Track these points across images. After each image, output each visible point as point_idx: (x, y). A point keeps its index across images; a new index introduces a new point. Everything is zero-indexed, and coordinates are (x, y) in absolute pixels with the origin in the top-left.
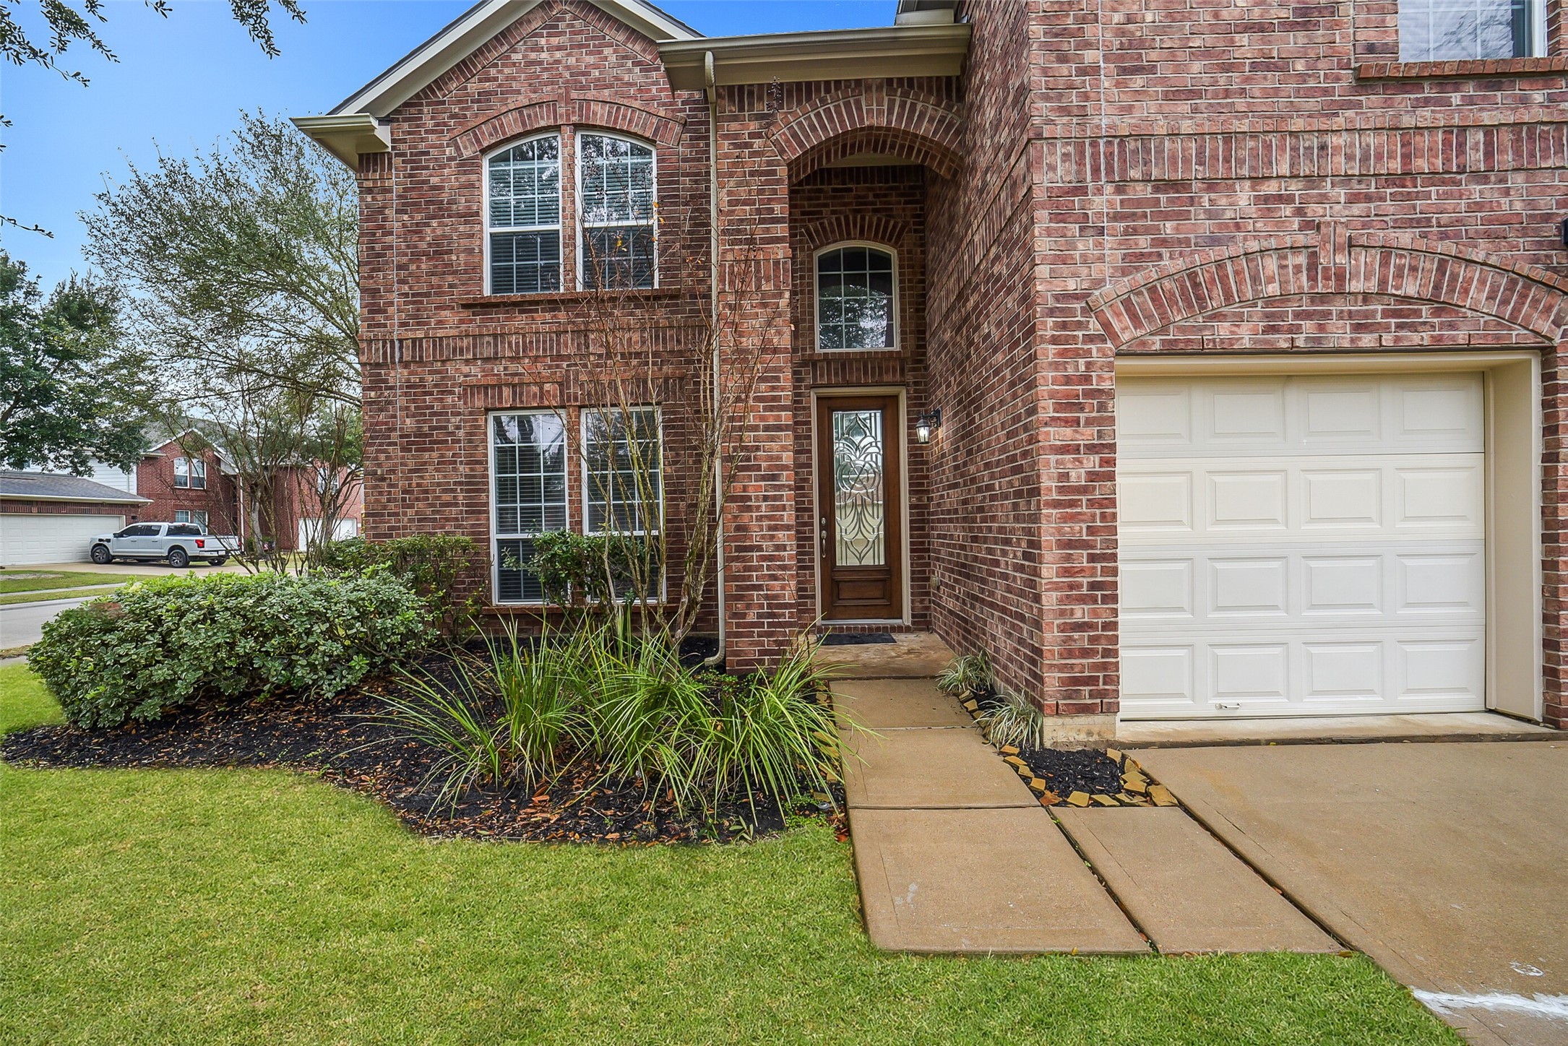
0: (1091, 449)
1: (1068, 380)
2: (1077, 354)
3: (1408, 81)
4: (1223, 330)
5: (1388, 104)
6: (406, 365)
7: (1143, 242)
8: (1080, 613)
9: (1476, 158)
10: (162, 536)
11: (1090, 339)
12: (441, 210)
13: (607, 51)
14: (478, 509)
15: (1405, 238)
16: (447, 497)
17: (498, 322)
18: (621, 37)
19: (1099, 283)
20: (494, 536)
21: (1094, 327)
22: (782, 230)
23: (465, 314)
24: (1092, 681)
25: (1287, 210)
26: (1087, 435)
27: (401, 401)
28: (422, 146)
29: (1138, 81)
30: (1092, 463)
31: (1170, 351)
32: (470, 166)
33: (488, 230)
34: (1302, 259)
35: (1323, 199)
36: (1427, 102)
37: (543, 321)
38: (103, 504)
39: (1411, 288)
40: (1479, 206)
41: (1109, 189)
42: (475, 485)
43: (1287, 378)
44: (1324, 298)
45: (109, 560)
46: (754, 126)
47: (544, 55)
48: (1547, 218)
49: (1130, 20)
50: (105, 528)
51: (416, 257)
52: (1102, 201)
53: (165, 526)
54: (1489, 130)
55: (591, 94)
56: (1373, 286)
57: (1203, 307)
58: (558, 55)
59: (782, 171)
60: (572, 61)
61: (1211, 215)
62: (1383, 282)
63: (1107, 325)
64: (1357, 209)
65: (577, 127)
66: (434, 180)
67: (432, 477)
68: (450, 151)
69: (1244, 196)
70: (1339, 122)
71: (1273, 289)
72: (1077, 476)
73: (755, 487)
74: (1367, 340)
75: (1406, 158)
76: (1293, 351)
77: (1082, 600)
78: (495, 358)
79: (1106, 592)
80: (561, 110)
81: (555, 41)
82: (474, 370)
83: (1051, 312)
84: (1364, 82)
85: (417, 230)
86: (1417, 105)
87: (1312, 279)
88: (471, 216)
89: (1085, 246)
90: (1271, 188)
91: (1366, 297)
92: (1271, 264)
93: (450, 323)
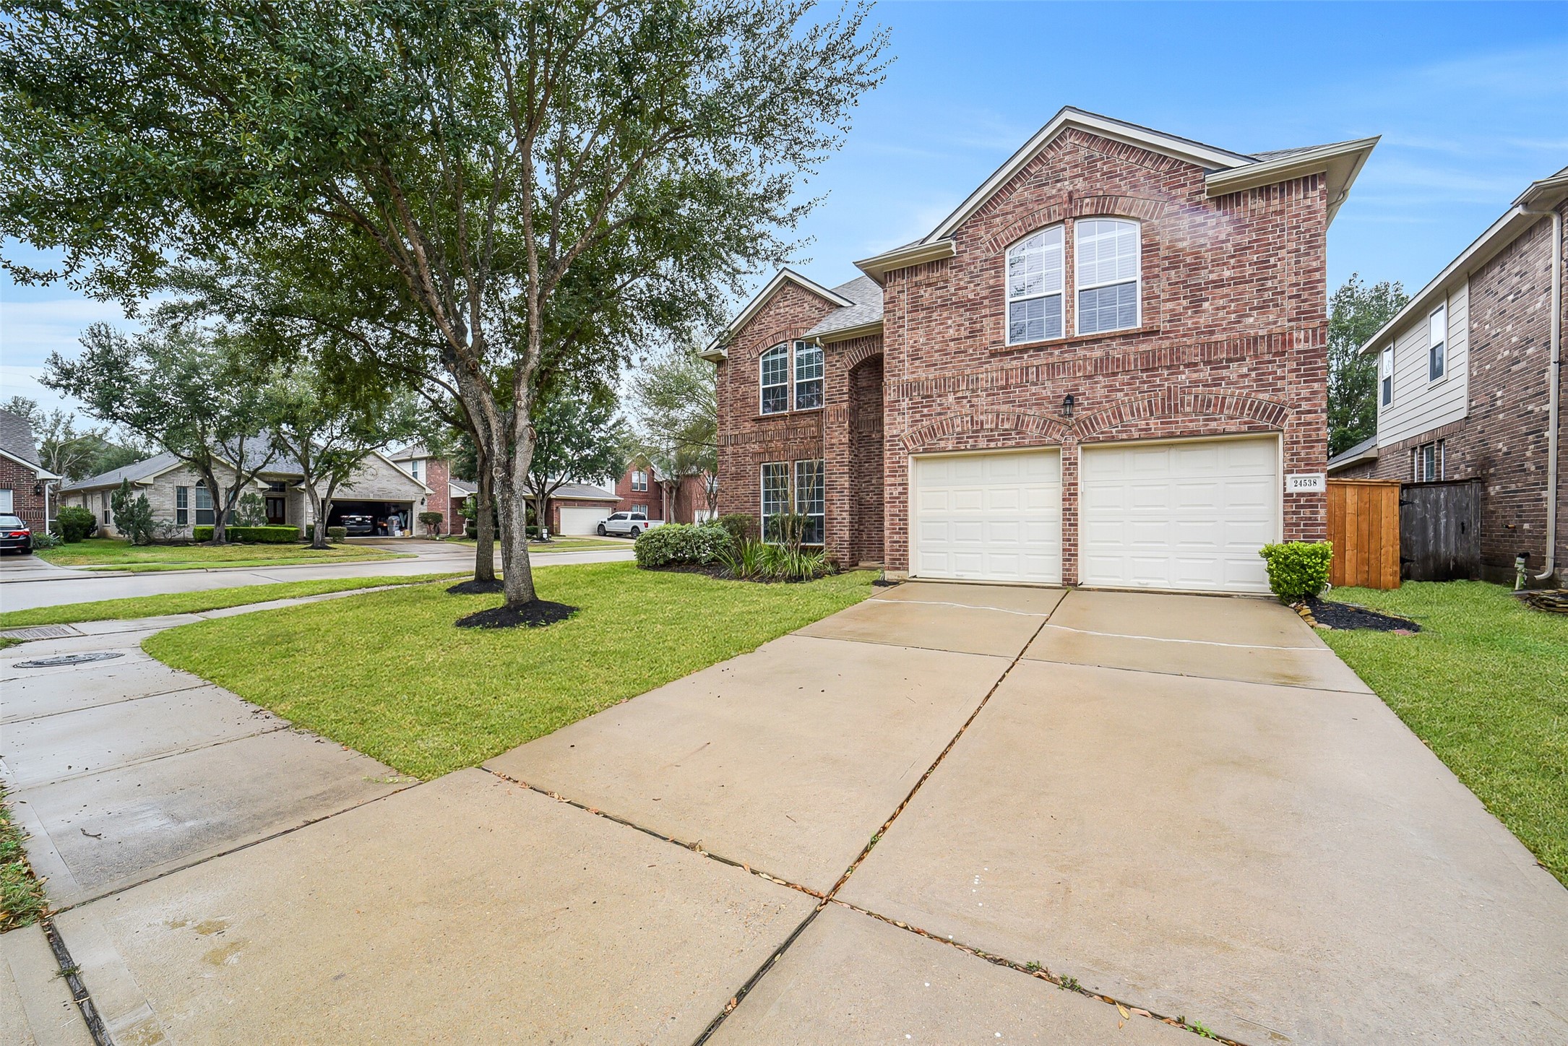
0: (900, 485)
1: (893, 463)
2: (896, 454)
3: (1009, 352)
4: (942, 444)
5: (1001, 361)
6: (732, 445)
7: (918, 416)
8: (896, 538)
9: (1032, 377)
10: (628, 520)
11: (900, 449)
12: (745, 381)
13: (806, 305)
14: (757, 504)
15: (1004, 408)
16: (746, 499)
17: (765, 426)
18: (811, 298)
19: (903, 431)
20: (763, 515)
21: (902, 445)
22: (846, 397)
23: (753, 423)
24: (900, 559)
25: (965, 401)
26: (899, 480)
27: (731, 460)
28: (738, 355)
29: (917, 363)
30: (900, 489)
31: (925, 451)
32: (755, 361)
33: (762, 387)
34: (969, 418)
35: (978, 396)
36: (1015, 358)
37: (783, 424)
38: (602, 501)
39: (1007, 426)
40: (1034, 394)
41: (907, 399)
42: (756, 494)
43: (985, 455)
44: (977, 431)
45: (605, 534)
46: (837, 358)
47: (782, 311)
48: (1060, 396)
49: (915, 342)
50: (602, 515)
51: (736, 401)
52: (905, 404)
53: (630, 514)
54: (1037, 367)
55: (799, 325)
56: (994, 426)
57: (935, 436)
58: (787, 309)
59: (846, 375)
60: (792, 311)
61: (940, 405)
62: (997, 425)
63: (905, 445)
64: (990, 398)
65: (794, 340)
66: (743, 369)
67: (741, 491)
68: (748, 356)
69: (951, 398)
70: (983, 369)
71: (959, 429)
72: (896, 494)
73: (835, 496)
74: (992, 445)
75: (1007, 379)
76: (966, 449)
77: (896, 533)
78: (763, 441)
79: (904, 531)
80: (788, 333)
81: (786, 303)
82: (756, 446)
83: (889, 441)
84: (993, 355)
85: (737, 390)
86: (1011, 359)
87: (972, 424)
88: (755, 383)
89: (899, 419)
90: (960, 394)
91: (992, 430)
92: (958, 421)
93: (748, 427)
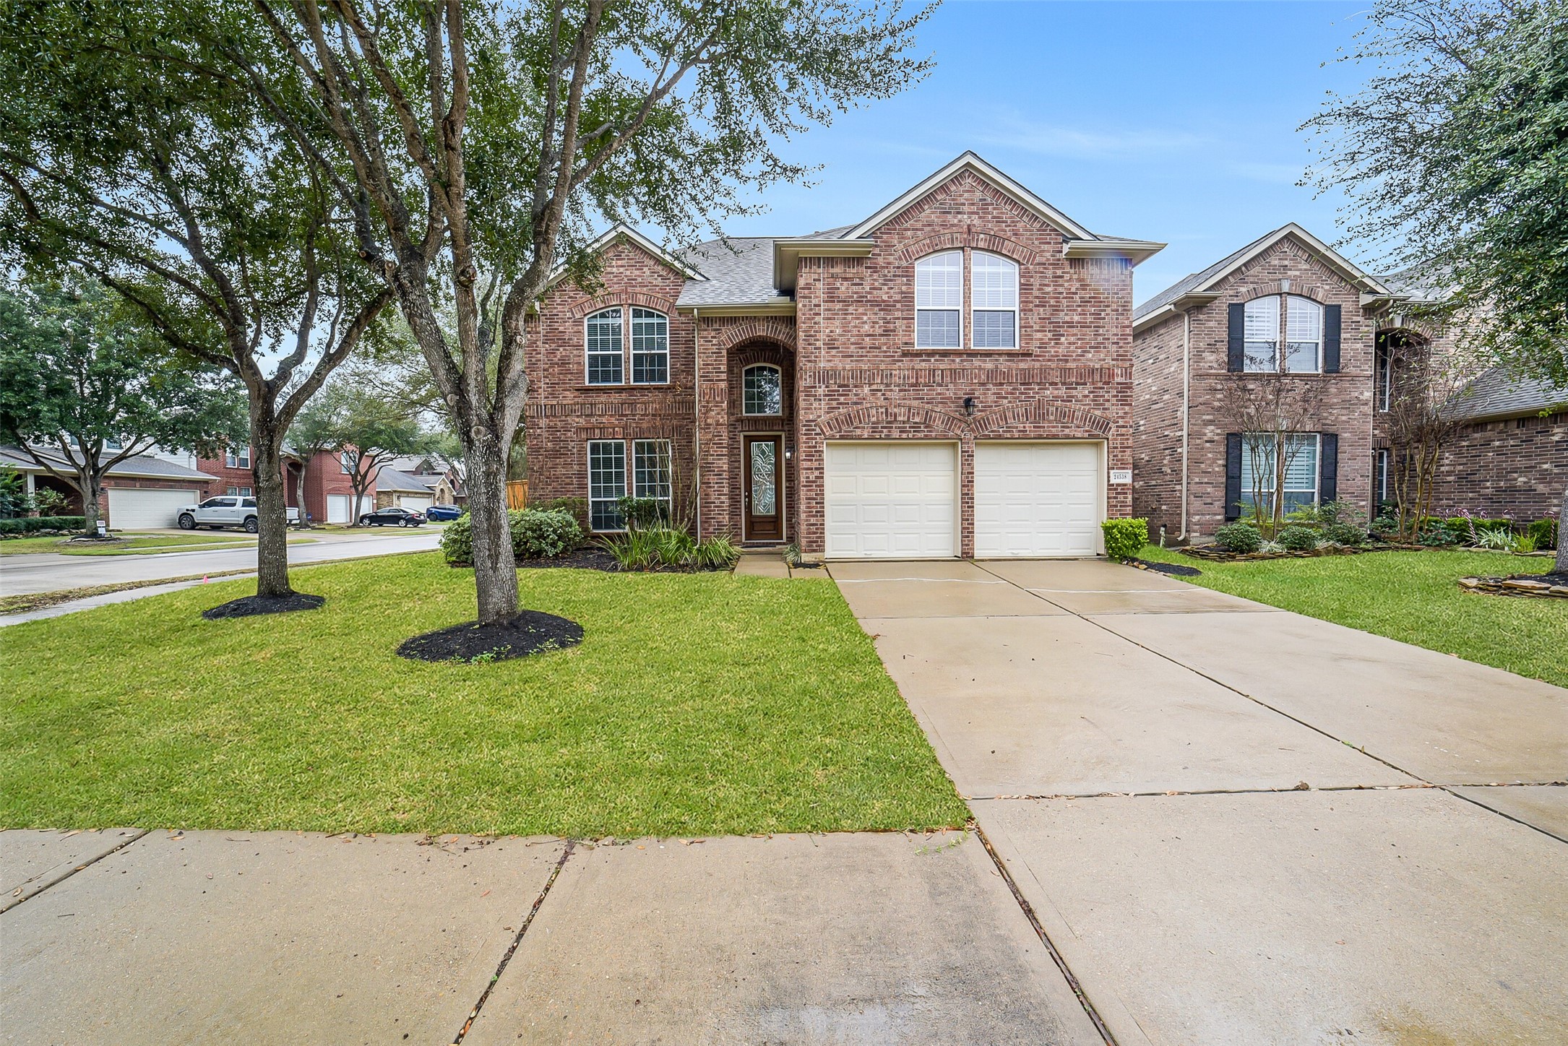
0: (816, 469)
1: (810, 447)
2: (812, 439)
3: (918, 354)
4: (858, 432)
5: (911, 361)
6: (547, 417)
7: (834, 404)
8: (813, 520)
9: (938, 379)
10: (238, 507)
11: (816, 434)
12: (565, 343)
13: (645, 269)
14: (584, 487)
15: (915, 403)
16: (568, 480)
17: (594, 398)
18: (652, 263)
19: (820, 416)
20: (590, 500)
21: (818, 431)
22: (724, 376)
23: (577, 393)
24: (817, 542)
25: (879, 394)
26: (815, 464)
27: (545, 434)
28: (555, 312)
29: (834, 352)
30: (817, 473)
31: (842, 437)
32: (579, 322)
33: (587, 353)
34: (884, 410)
35: (891, 390)
36: (924, 361)
37: (615, 398)
38: (184, 481)
39: (917, 420)
40: (940, 394)
41: (823, 386)
42: (582, 476)
43: (890, 445)
44: (890, 422)
45: (194, 526)
46: (713, 334)
47: (614, 270)
48: (960, 398)
49: (831, 332)
50: (187, 501)
51: (553, 365)
52: (821, 390)
53: (240, 499)
54: (942, 371)
55: (638, 289)
56: (906, 419)
57: (852, 424)
58: (621, 270)
59: (724, 352)
60: (628, 273)
61: (856, 395)
62: (909, 418)
63: (822, 430)
64: (902, 394)
65: (630, 305)
66: (561, 329)
67: (560, 471)
68: (569, 315)
69: (866, 389)
70: (896, 366)
71: (874, 419)
72: (812, 478)
73: (713, 479)
74: (904, 436)
75: (917, 378)
76: (881, 438)
77: (813, 516)
78: (591, 415)
79: (821, 514)
80: (623, 297)
81: (620, 263)
82: (581, 420)
83: (805, 426)
84: (905, 354)
85: (553, 352)
86: (921, 361)
87: (887, 416)
88: (579, 347)
89: (816, 405)
90: (874, 387)
91: (904, 422)
92: (874, 411)
93: (569, 397)
